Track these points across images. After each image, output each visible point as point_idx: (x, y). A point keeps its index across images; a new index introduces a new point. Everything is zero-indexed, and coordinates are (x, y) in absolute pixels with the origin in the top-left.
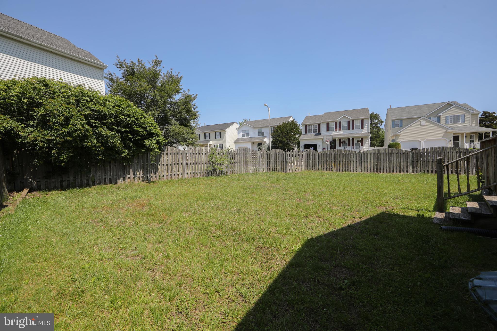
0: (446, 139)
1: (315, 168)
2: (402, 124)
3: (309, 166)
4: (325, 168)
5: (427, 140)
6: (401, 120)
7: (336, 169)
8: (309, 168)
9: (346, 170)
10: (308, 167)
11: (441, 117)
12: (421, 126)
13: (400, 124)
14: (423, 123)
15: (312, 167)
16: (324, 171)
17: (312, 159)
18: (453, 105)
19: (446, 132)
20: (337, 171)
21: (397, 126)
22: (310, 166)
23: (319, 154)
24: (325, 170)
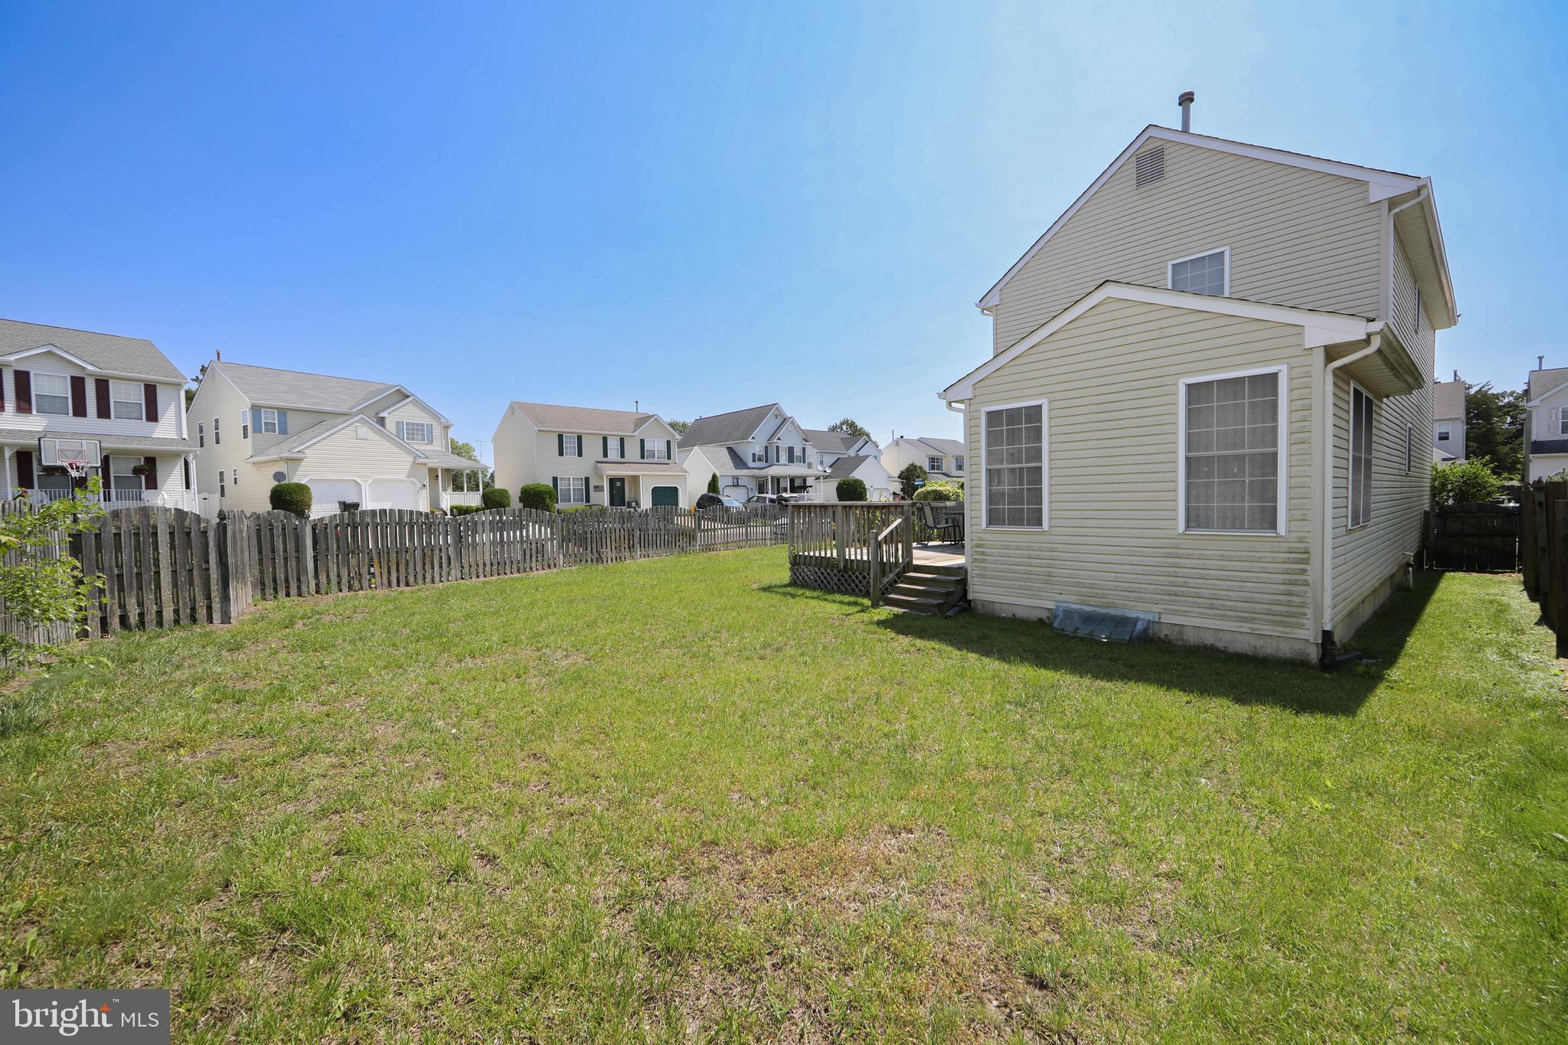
0: (414, 480)
1: (299, 587)
2: (285, 423)
3: (269, 581)
4: (345, 580)
5: (375, 481)
6: (283, 412)
7: (385, 580)
8: (269, 591)
9: (420, 576)
10: (263, 584)
11: (387, 420)
12: (357, 439)
13: (279, 423)
14: (364, 431)
15: (287, 580)
16: (340, 594)
17: (285, 551)
18: (408, 397)
19: (414, 463)
20: (390, 585)
21: (270, 427)
22: (275, 581)
23: (314, 529)
24: (345, 588)
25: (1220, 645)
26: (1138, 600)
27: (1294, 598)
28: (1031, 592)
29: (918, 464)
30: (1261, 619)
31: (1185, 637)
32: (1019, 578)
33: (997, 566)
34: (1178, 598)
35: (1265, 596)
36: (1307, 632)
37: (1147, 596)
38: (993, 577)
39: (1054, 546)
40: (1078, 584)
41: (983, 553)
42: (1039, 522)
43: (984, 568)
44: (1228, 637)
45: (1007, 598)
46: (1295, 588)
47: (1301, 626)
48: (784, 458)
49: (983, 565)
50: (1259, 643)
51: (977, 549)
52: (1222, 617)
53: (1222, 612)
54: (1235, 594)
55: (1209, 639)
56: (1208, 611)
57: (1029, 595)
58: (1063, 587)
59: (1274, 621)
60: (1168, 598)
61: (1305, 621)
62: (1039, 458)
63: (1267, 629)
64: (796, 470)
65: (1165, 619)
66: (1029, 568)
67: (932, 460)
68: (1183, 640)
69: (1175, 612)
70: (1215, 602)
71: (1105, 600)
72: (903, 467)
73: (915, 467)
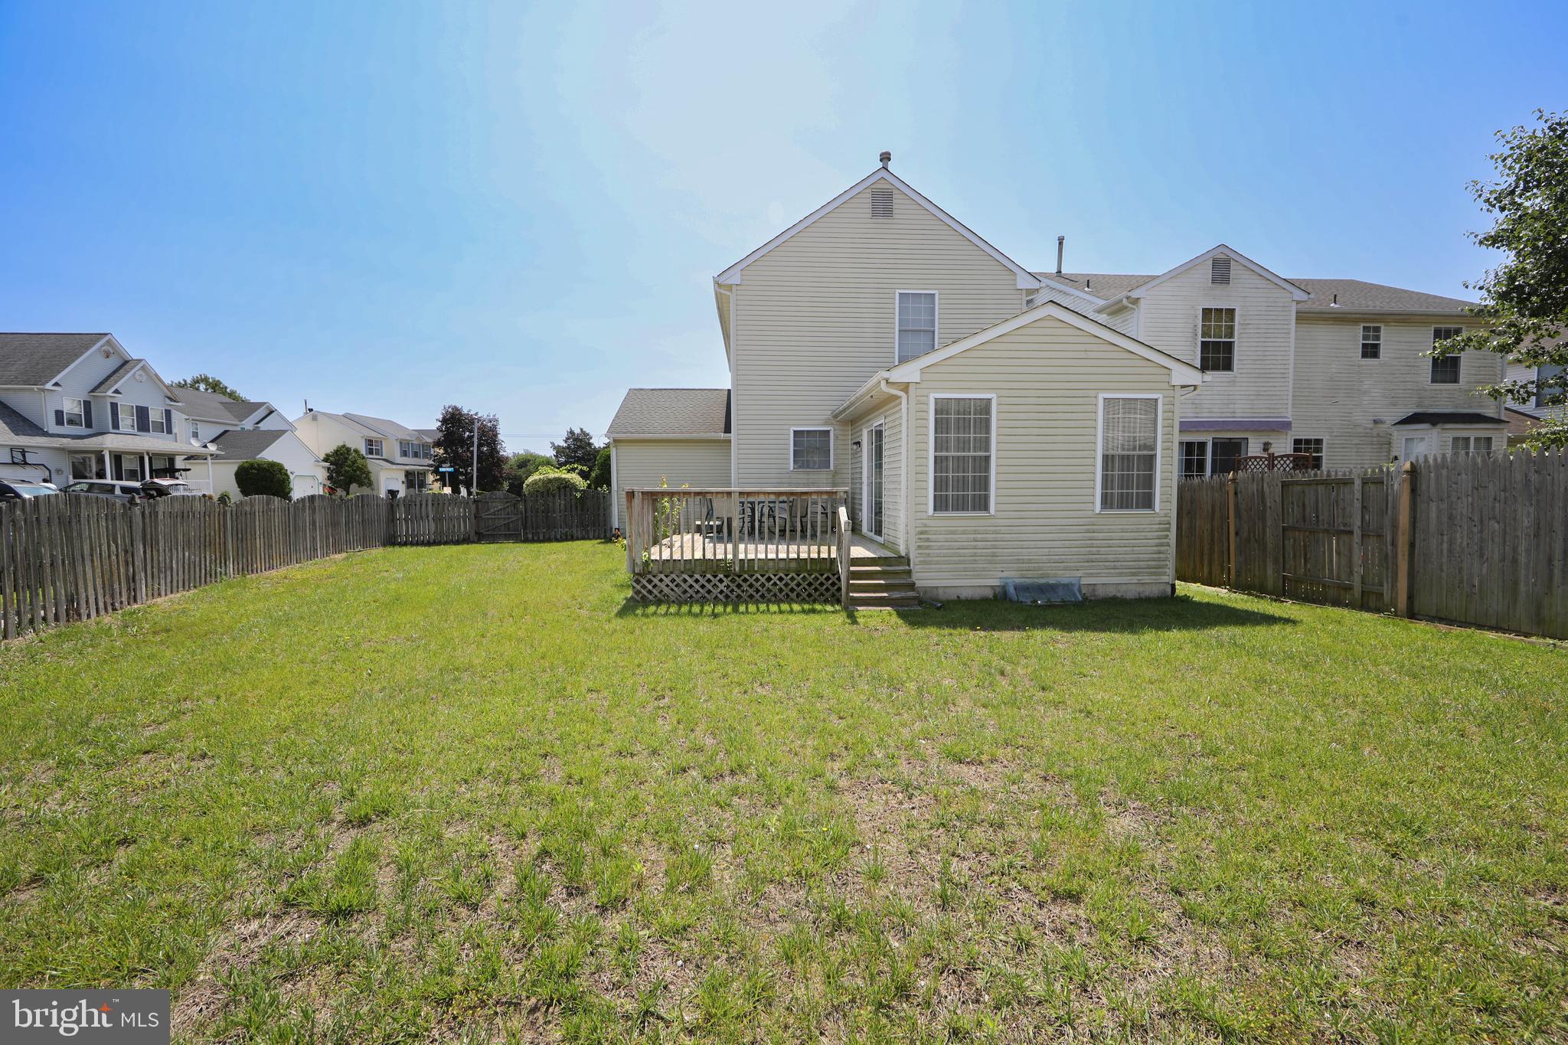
25: (1119, 595)
26: (1065, 569)
27: (1161, 555)
28: (976, 573)
29: (352, 445)
30: (1143, 573)
31: (1097, 593)
32: (964, 561)
33: (942, 551)
34: (1093, 564)
35: (1146, 556)
36: (1167, 577)
37: (1072, 564)
38: (937, 563)
39: (998, 528)
40: (1018, 561)
41: (928, 540)
42: (985, 507)
43: (929, 554)
44: (1124, 588)
45: (952, 581)
46: (1162, 548)
47: (1164, 574)
48: (126, 421)
49: (927, 551)
50: (1140, 589)
51: (921, 536)
52: (1121, 575)
53: (1120, 571)
54: (1128, 556)
55: (1111, 592)
56: (1112, 571)
57: (974, 575)
58: (1004, 565)
59: (1151, 573)
60: (1086, 564)
61: (1167, 570)
62: (987, 448)
63: (1147, 579)
64: (153, 443)
65: (1084, 581)
66: (975, 551)
67: (370, 442)
68: (1095, 596)
69: (1091, 575)
70: (1116, 563)
71: (1040, 572)
72: (330, 448)
73: (348, 450)
